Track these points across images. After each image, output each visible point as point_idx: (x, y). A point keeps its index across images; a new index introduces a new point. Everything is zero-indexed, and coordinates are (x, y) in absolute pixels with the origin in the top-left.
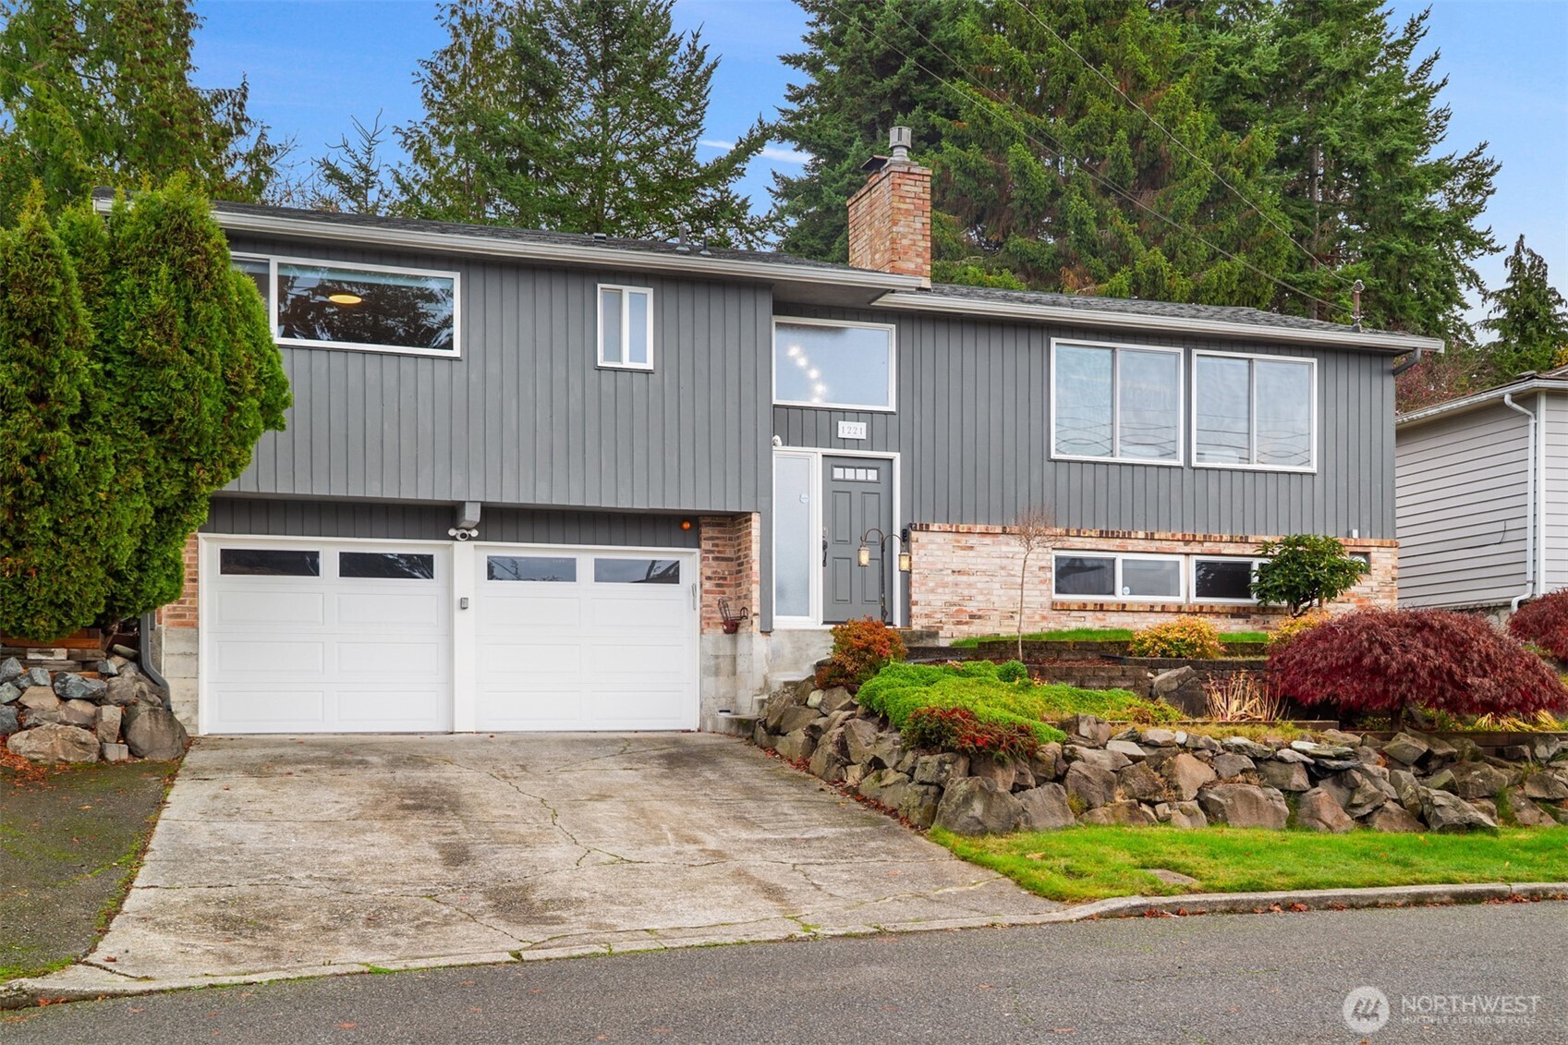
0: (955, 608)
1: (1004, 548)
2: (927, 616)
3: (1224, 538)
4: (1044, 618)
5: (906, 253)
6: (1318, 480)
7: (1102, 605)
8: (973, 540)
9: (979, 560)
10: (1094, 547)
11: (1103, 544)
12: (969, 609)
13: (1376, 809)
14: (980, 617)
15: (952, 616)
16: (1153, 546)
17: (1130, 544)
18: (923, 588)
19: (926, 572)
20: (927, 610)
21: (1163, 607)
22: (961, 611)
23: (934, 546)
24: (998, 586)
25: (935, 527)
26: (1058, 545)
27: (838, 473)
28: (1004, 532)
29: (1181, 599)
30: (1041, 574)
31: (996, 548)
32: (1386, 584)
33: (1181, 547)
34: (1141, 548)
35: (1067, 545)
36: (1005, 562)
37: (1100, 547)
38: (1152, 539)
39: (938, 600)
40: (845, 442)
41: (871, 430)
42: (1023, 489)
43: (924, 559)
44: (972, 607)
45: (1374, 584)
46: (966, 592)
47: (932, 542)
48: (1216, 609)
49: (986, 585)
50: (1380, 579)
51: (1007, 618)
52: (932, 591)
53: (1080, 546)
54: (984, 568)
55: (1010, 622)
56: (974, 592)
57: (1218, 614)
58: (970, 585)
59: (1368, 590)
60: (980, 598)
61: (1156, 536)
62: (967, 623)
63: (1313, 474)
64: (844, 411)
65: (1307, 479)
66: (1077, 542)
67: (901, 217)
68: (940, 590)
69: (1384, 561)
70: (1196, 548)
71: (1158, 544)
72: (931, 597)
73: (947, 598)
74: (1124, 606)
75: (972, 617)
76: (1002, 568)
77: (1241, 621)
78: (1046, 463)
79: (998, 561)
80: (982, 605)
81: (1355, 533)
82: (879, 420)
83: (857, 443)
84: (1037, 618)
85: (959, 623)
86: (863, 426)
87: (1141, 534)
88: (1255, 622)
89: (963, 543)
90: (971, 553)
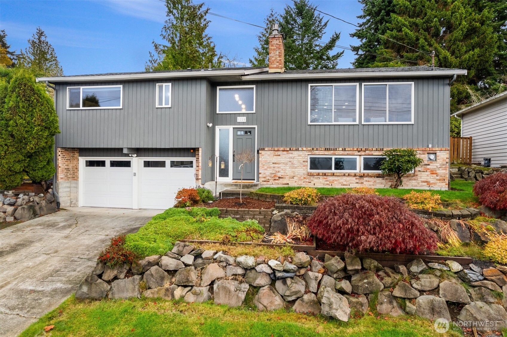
0: (273, 175)
1: (291, 155)
2: (264, 177)
3: (374, 149)
4: (304, 178)
5: (273, 62)
6: (415, 127)
7: (325, 174)
8: (279, 153)
9: (282, 159)
10: (323, 154)
11: (326, 153)
12: (278, 175)
13: (298, 298)
14: (282, 178)
15: (272, 178)
16: (346, 153)
17: (337, 152)
18: (263, 169)
19: (264, 163)
20: (264, 176)
21: (349, 174)
22: (276, 176)
23: (267, 155)
24: (288, 167)
25: (266, 149)
26: (310, 153)
27: (239, 133)
28: (290, 150)
29: (357, 171)
30: (304, 163)
31: (288, 155)
32: (444, 165)
33: (357, 153)
34: (341, 154)
35: (313, 153)
36: (291, 159)
37: (325, 154)
38: (345, 150)
39: (268, 172)
40: (240, 123)
41: (247, 119)
42: (299, 135)
43: (263, 159)
44: (279, 175)
45: (438, 165)
46: (277, 170)
47: (266, 154)
48: (370, 175)
49: (284, 167)
50: (441, 163)
51: (291, 178)
52: (266, 169)
53: (318, 153)
54: (284, 162)
55: (293, 179)
56: (280, 170)
57: (371, 177)
58: (279, 167)
59: (436, 167)
60: (282, 171)
61: (346, 149)
62: (277, 180)
63: (413, 125)
64: (239, 114)
65: (410, 127)
66: (317, 152)
67: (272, 51)
68: (269, 169)
69: (442, 156)
70: (363, 153)
71: (347, 152)
72: (266, 171)
73: (271, 172)
74: (334, 174)
75: (279, 178)
76: (290, 162)
77: (381, 179)
78: (307, 126)
79: (289, 159)
80: (283, 174)
81: (430, 146)
82: (250, 116)
83: (243, 123)
84: (302, 178)
85: (275, 180)
86: (245, 118)
87: (341, 149)
88: (386, 179)
89: (276, 154)
90: (279, 157)
